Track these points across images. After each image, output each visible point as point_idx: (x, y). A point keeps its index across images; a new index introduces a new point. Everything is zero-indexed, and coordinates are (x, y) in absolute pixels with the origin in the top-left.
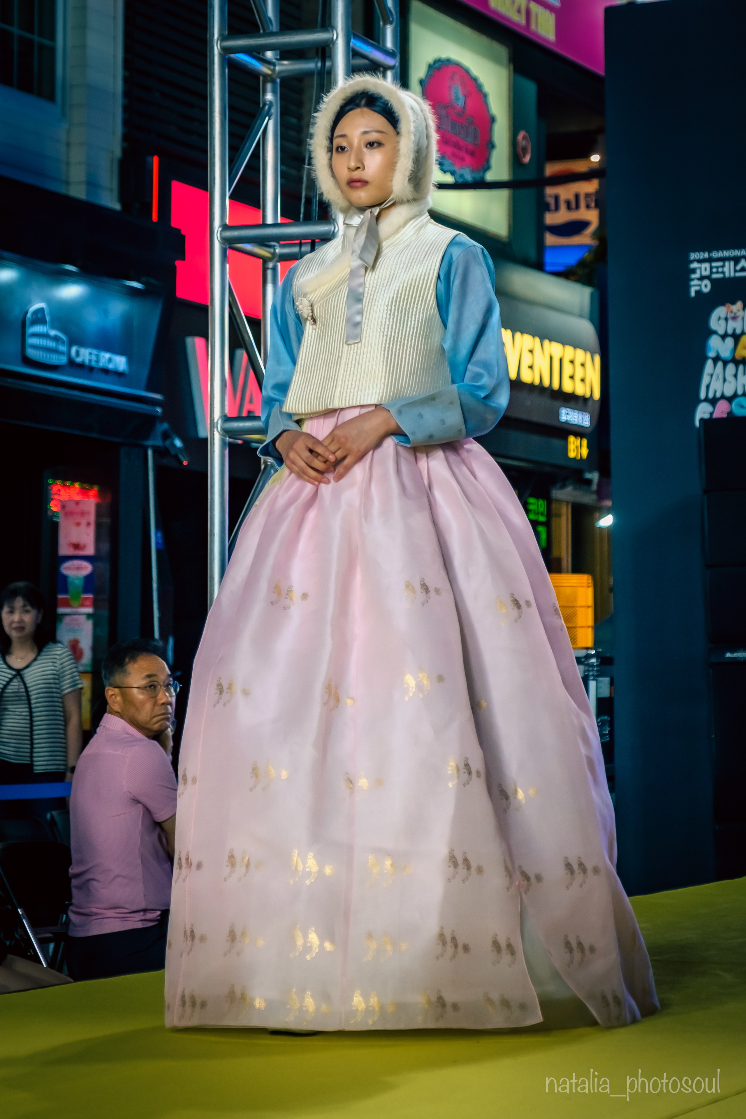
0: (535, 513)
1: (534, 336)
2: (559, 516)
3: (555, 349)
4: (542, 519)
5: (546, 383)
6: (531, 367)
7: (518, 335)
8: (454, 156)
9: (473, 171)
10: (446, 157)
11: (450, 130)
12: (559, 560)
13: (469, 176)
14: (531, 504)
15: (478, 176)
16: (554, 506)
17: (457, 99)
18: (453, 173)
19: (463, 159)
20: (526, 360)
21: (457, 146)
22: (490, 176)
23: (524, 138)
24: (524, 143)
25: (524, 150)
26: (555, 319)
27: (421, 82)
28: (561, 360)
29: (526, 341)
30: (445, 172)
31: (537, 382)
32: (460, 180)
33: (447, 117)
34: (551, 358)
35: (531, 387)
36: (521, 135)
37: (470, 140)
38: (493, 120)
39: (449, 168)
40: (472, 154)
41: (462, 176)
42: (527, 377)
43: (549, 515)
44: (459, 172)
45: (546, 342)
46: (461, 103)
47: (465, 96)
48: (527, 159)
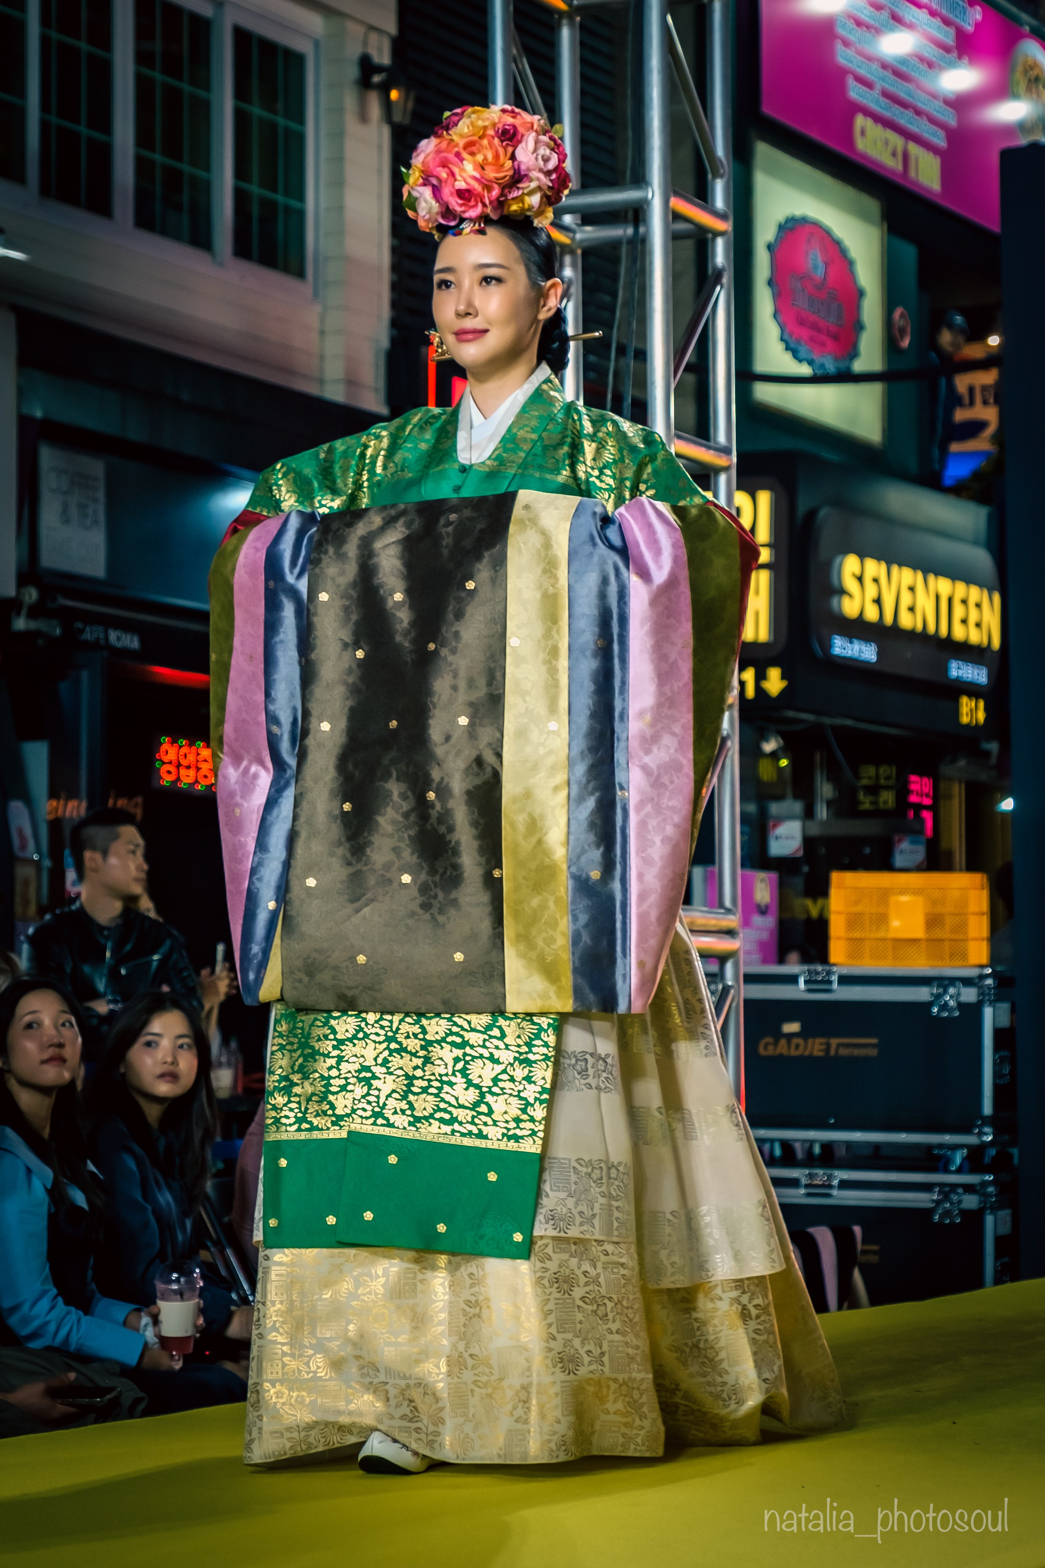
0: (917, 794)
1: (915, 567)
2: (949, 797)
3: (943, 585)
4: (928, 802)
5: (931, 629)
6: (912, 609)
7: (895, 569)
8: (812, 340)
9: (836, 359)
10: (802, 342)
11: (806, 307)
12: (949, 854)
13: (831, 366)
14: (913, 782)
15: (842, 365)
16: (942, 786)
17: (816, 267)
18: (810, 363)
19: (823, 344)
20: (906, 599)
21: (815, 327)
22: (858, 366)
23: (902, 316)
24: (902, 323)
25: (902, 331)
26: (943, 547)
27: (769, 247)
28: (950, 600)
29: (906, 576)
30: (800, 361)
31: (919, 627)
32: (819, 372)
33: (803, 290)
34: (938, 598)
35: (911, 635)
36: (898, 312)
37: (832, 319)
38: (861, 293)
39: (805, 356)
40: (835, 337)
41: (822, 366)
42: (906, 621)
43: (936, 796)
44: (819, 360)
45: (931, 578)
46: (820, 272)
47: (826, 264)
48: (906, 343)
